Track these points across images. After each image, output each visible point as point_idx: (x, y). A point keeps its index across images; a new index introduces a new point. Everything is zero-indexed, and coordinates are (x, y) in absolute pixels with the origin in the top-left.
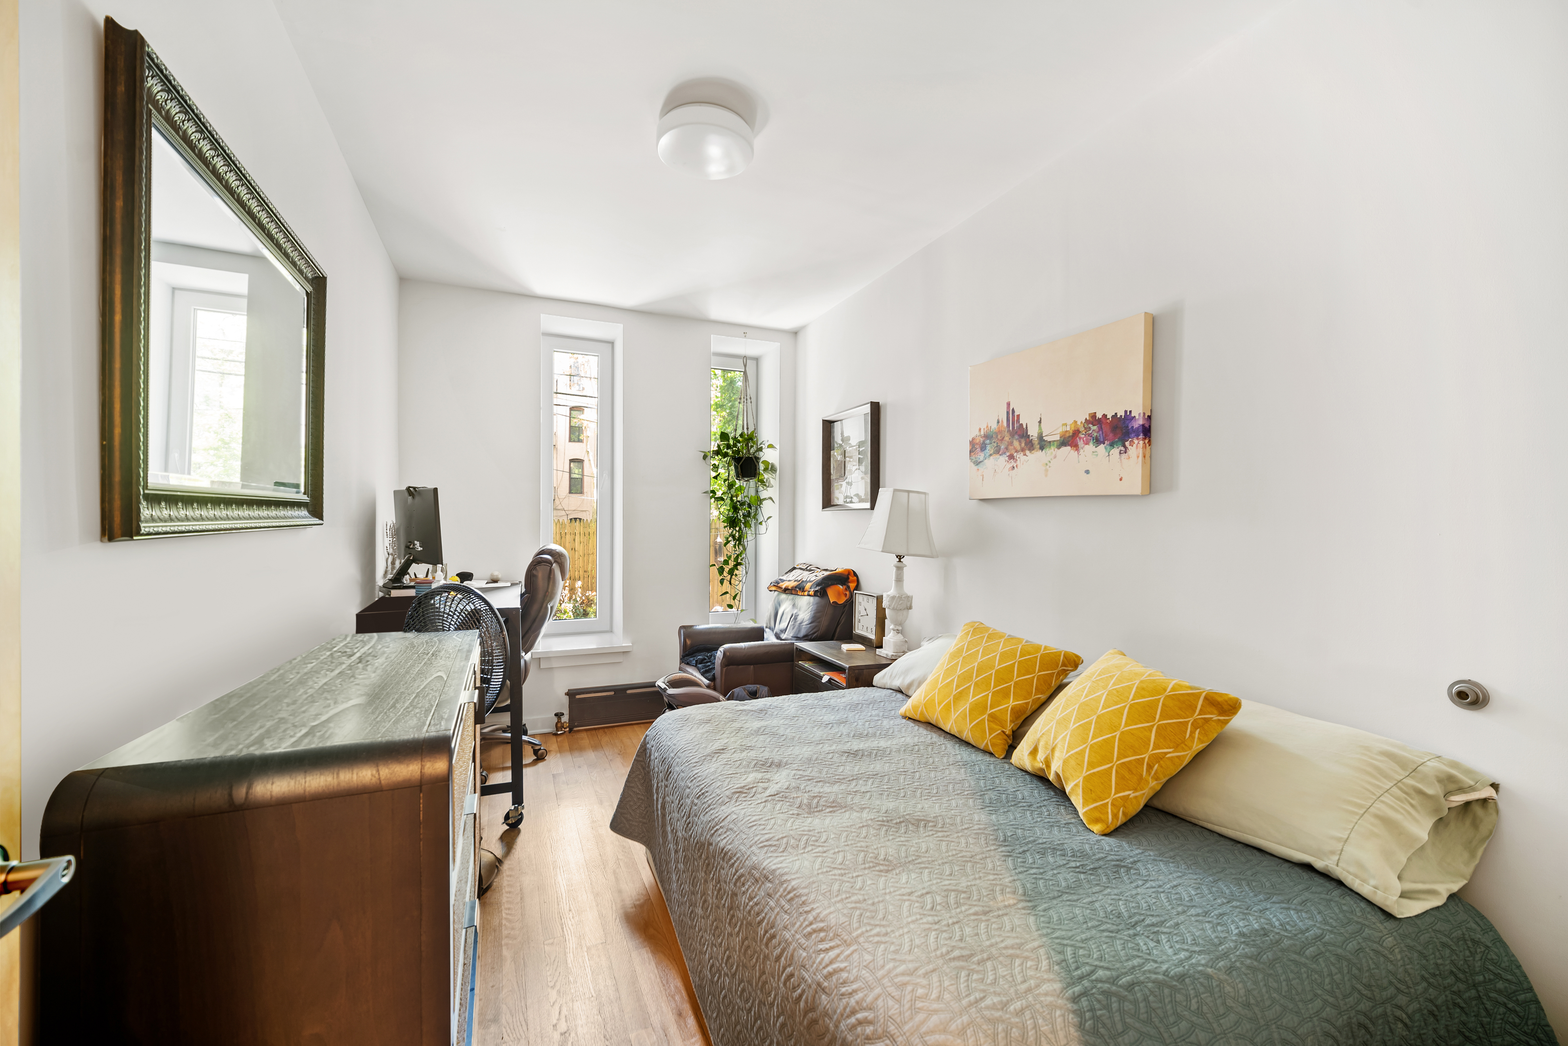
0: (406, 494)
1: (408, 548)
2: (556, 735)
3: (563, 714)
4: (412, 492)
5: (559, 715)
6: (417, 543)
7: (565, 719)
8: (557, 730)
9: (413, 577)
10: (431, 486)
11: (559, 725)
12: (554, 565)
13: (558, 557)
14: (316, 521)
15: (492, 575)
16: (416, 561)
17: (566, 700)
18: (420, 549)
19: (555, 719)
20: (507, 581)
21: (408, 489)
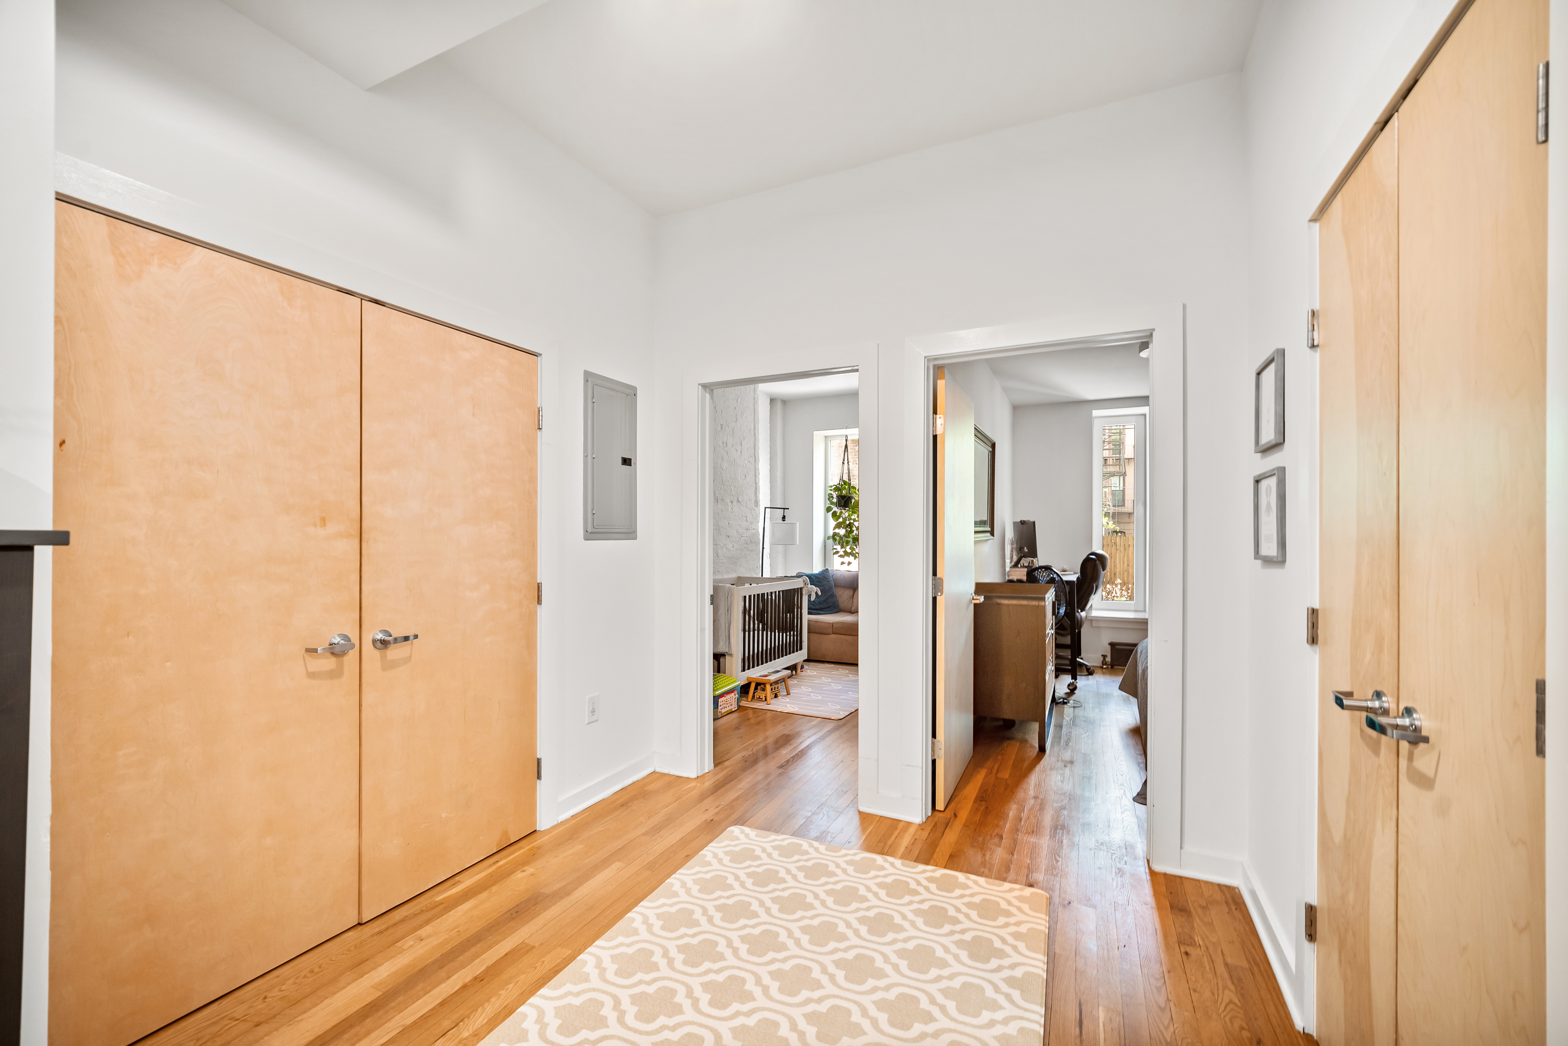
0: (1020, 523)
1: (1020, 549)
2: (1102, 667)
3: (1107, 656)
4: (1023, 523)
5: (1104, 656)
6: (1025, 548)
7: (1108, 659)
8: (1103, 665)
9: (1022, 565)
10: (1032, 520)
11: (1104, 662)
12: (1097, 562)
13: (1101, 559)
14: (992, 537)
15: (1063, 568)
16: (1024, 556)
17: (1109, 647)
18: (1026, 550)
19: (1102, 659)
20: (1071, 571)
21: (1021, 521)
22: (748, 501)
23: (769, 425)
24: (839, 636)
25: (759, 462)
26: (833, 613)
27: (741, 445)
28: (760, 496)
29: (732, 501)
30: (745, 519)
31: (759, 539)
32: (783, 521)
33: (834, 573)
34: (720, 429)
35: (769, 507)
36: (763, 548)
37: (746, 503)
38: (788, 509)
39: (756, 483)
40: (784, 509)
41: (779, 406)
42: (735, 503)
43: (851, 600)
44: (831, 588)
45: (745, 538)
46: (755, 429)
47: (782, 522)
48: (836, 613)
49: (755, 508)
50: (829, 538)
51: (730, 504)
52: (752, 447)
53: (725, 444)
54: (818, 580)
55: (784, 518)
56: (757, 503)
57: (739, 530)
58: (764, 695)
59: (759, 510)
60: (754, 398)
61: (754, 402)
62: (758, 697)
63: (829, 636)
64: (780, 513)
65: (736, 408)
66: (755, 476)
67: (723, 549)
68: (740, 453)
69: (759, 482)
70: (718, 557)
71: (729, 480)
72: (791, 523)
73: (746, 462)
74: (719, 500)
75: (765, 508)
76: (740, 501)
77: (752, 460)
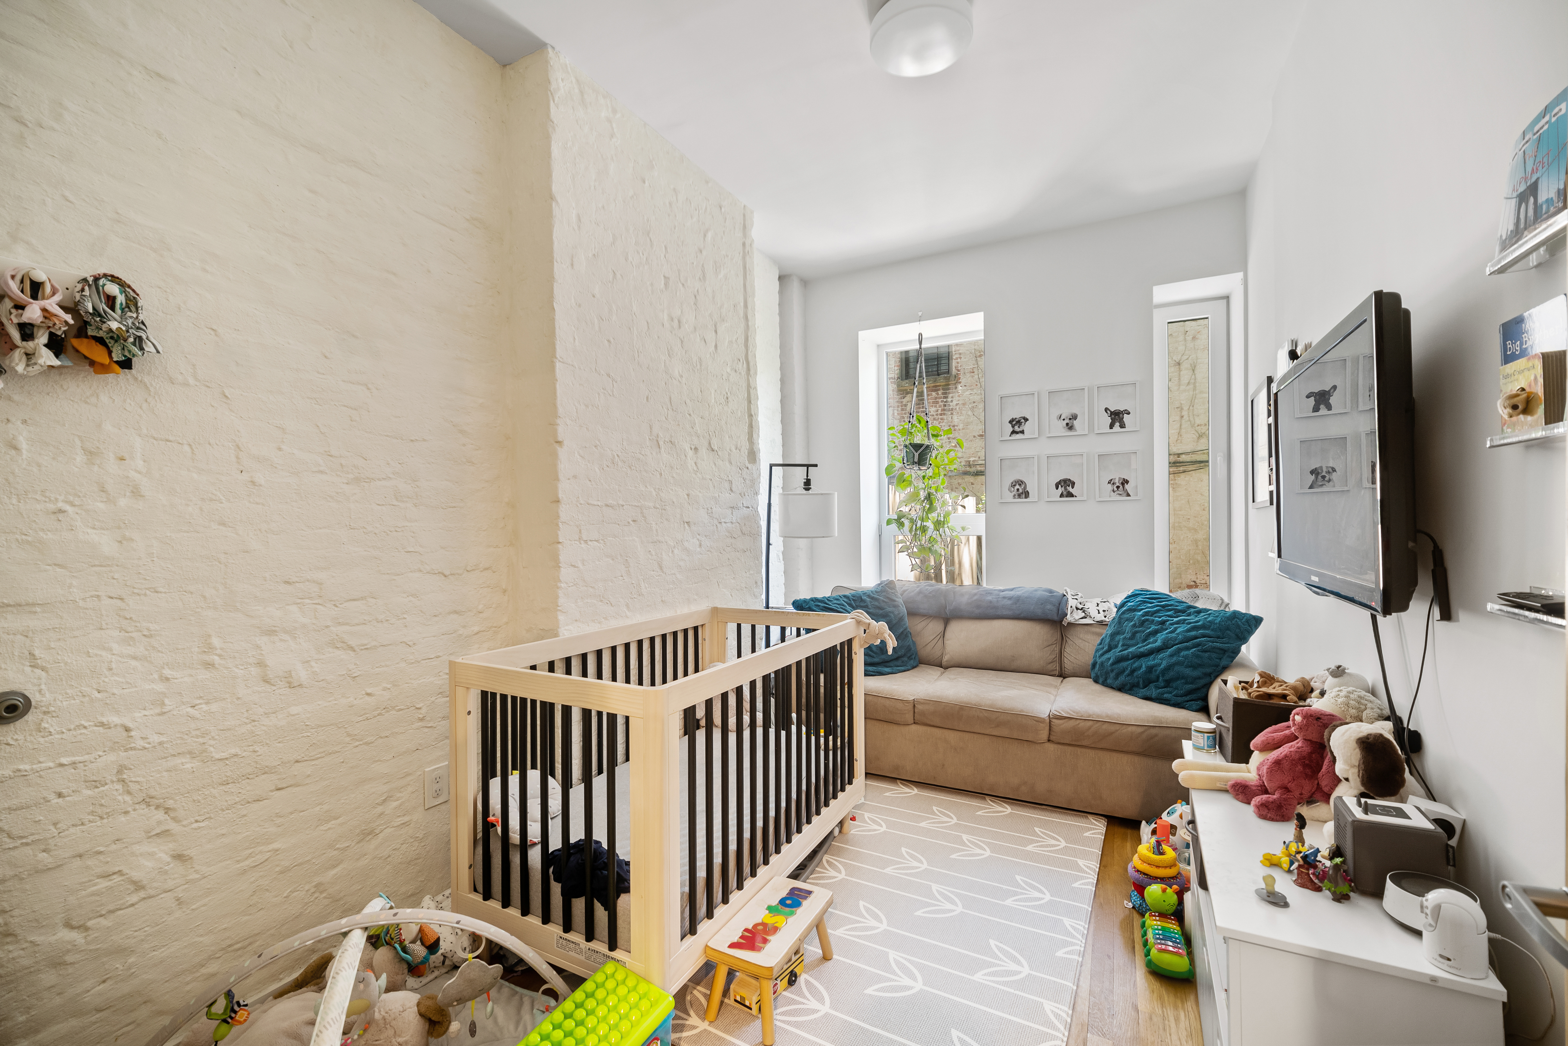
22: (733, 449)
23: (777, 318)
24: (929, 729)
25: (756, 373)
26: (908, 670)
27: (716, 332)
28: (760, 441)
29: (696, 449)
30: (727, 485)
31: (759, 527)
32: (807, 489)
33: (905, 588)
34: (662, 286)
35: (781, 462)
36: (768, 544)
37: (729, 455)
38: (816, 466)
39: (750, 416)
40: (808, 466)
41: (795, 288)
42: (703, 451)
43: (941, 641)
44: (901, 619)
45: (729, 525)
46: (746, 306)
47: (805, 492)
48: (914, 667)
49: (750, 466)
50: (889, 522)
51: (691, 453)
52: (742, 340)
53: (676, 321)
54: (876, 603)
55: (807, 484)
56: (753, 456)
57: (714, 509)
58: (755, 999)
59: (759, 470)
60: (744, 244)
61: (744, 252)
62: (738, 999)
63: (907, 728)
64: (800, 474)
65: (701, 251)
66: (749, 402)
67: (676, 551)
68: (713, 348)
69: (757, 414)
70: (661, 568)
71: (688, 401)
72: (822, 494)
73: (729, 370)
74: (661, 443)
75: (771, 466)
76: (716, 448)
77: (741, 367)
